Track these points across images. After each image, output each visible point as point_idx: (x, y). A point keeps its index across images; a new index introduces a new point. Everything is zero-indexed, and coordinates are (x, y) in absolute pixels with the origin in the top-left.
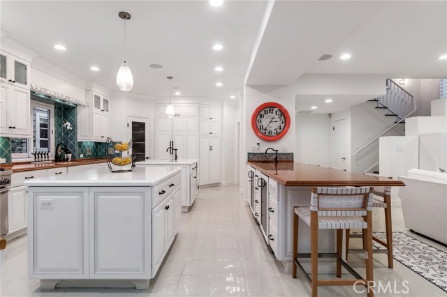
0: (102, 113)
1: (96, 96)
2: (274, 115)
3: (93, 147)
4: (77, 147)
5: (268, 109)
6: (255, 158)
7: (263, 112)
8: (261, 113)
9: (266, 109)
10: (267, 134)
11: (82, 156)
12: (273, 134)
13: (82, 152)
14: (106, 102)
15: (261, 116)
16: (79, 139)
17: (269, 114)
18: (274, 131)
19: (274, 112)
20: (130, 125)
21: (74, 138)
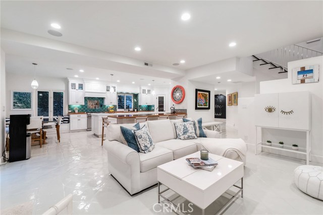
0: (147, 95)
1: (143, 90)
2: (179, 91)
4: (139, 107)
5: (177, 89)
8: (175, 91)
10: (177, 100)
11: (141, 110)
13: (141, 108)
14: (148, 91)
20: (158, 98)
21: (138, 104)
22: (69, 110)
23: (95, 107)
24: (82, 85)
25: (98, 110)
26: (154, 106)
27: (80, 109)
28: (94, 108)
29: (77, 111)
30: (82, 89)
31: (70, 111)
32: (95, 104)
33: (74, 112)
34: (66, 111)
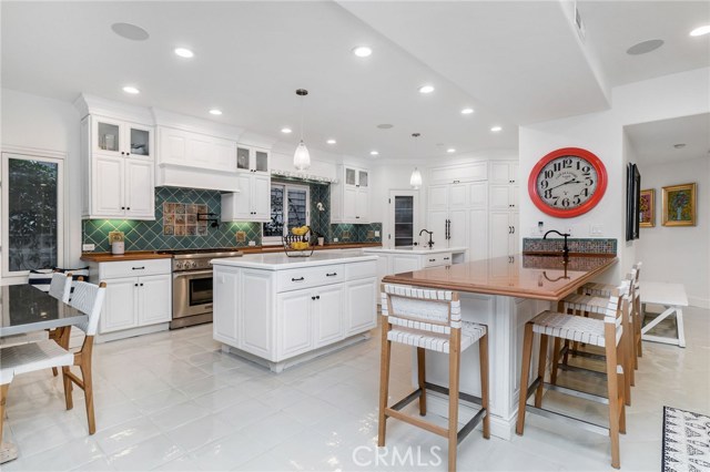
0: (358, 189)
1: (348, 170)
2: (573, 170)
3: (352, 230)
4: (330, 231)
5: (561, 161)
6: (536, 249)
7: (550, 168)
8: (547, 169)
9: (557, 162)
10: (559, 205)
11: (336, 240)
12: (572, 205)
13: (337, 235)
14: (363, 175)
15: (547, 175)
16: (333, 220)
17: (563, 170)
18: (572, 199)
19: (574, 164)
20: (393, 201)
21: (327, 220)
22: (85, 241)
23: (192, 230)
24: (146, 134)
25: (200, 241)
26: (378, 227)
27: (133, 237)
28: (186, 234)
29: (119, 248)
30: (146, 153)
31: (91, 247)
32: (190, 219)
33: (105, 252)
34: (70, 245)
